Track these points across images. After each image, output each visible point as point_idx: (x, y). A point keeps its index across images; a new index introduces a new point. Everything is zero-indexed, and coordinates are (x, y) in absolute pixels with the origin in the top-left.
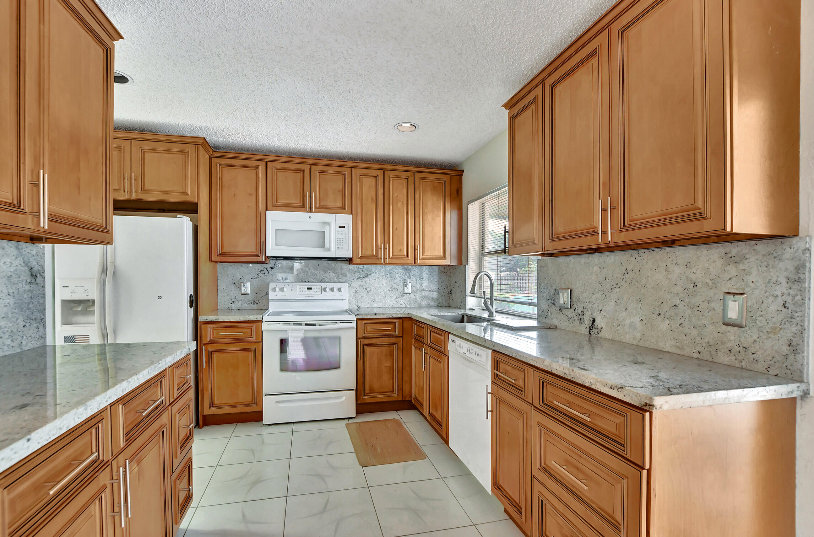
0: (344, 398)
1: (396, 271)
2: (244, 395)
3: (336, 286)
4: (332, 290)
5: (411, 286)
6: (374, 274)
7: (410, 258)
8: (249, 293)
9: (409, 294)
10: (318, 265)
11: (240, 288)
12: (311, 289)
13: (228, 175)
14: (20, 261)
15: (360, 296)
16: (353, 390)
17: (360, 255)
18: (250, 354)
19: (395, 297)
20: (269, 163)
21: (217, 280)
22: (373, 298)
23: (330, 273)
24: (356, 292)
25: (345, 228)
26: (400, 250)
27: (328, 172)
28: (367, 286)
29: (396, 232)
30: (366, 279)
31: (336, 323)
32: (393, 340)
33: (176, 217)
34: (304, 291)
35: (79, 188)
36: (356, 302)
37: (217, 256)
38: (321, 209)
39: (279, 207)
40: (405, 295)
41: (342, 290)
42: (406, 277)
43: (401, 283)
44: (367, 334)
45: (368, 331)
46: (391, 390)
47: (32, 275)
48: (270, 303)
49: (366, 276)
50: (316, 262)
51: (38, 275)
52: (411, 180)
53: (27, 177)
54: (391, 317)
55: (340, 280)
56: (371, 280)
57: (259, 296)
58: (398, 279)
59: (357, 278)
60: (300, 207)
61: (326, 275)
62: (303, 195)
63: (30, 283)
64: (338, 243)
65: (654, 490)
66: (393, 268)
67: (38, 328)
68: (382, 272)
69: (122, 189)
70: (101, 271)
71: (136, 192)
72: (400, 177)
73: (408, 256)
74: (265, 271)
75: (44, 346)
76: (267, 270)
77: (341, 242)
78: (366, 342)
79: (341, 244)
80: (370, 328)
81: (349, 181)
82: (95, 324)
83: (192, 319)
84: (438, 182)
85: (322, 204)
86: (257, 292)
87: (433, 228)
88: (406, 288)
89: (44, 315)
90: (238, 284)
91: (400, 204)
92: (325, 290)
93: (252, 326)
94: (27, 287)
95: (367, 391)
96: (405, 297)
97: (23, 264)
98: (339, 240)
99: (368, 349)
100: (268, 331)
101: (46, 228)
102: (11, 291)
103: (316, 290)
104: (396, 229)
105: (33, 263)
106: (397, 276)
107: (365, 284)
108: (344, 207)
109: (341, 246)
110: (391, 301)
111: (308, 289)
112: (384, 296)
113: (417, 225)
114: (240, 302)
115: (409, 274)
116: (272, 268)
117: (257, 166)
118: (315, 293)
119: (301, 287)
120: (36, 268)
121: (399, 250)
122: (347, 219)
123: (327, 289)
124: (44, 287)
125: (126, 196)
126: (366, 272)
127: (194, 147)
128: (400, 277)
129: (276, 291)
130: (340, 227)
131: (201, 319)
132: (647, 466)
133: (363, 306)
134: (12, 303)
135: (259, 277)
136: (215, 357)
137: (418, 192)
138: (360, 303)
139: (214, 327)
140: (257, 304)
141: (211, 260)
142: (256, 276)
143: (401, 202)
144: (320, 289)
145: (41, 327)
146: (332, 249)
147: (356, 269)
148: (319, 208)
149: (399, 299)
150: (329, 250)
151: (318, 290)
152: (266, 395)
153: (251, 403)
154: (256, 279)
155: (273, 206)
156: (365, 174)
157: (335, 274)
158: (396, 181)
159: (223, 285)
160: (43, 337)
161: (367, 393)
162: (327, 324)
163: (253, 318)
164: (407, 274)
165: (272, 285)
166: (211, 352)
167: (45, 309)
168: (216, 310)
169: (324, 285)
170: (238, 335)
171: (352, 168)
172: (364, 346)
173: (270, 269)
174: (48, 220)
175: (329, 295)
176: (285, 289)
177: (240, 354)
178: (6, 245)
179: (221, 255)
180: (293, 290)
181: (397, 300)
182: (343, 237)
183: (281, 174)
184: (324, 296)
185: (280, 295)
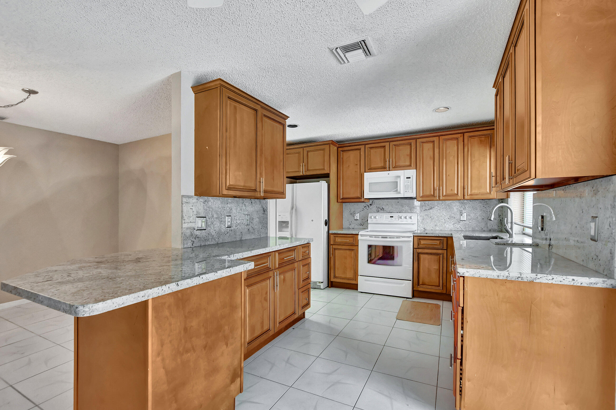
0: (404, 285)
1: (454, 204)
2: (349, 275)
3: (409, 215)
4: (406, 218)
5: (467, 216)
6: (437, 207)
7: (459, 195)
8: (359, 219)
9: (465, 221)
10: (398, 202)
11: (354, 216)
12: (393, 217)
13: (346, 155)
14: (260, 206)
15: (426, 222)
16: (410, 280)
17: (421, 195)
18: (353, 252)
19: (453, 223)
20: (366, 146)
21: (343, 212)
22: (436, 223)
23: (405, 207)
24: (423, 219)
25: (410, 178)
26: (452, 190)
27: (400, 145)
28: (431, 215)
29: (448, 177)
30: (431, 211)
31: (399, 238)
32: (440, 251)
33: (319, 182)
34: (388, 218)
35: (274, 180)
36: (423, 226)
37: (340, 199)
38: (396, 167)
39: (372, 169)
40: (461, 221)
41: (412, 218)
42: (462, 209)
43: (458, 213)
44: (420, 246)
45: (421, 244)
46: (438, 285)
47: (264, 211)
48: (369, 225)
49: (430, 209)
50: (397, 201)
51: (266, 211)
52: (461, 139)
53: (258, 180)
54: (438, 235)
55: (412, 211)
56: (434, 211)
57: (363, 221)
58: (455, 210)
59: (424, 210)
60: (383, 168)
61: (403, 208)
62: (385, 161)
63: (263, 214)
64: (406, 188)
65: (466, 319)
66: (451, 202)
67: (265, 230)
68: (443, 206)
69: (300, 171)
70: (291, 208)
71: (305, 171)
72: (452, 139)
73: (458, 194)
74: (367, 207)
75: (267, 237)
76: (368, 206)
77: (408, 187)
78: (420, 251)
79: (408, 189)
80: (422, 242)
81: (414, 148)
82: (288, 232)
83: (327, 232)
84: (485, 137)
85: (397, 165)
86: (363, 219)
87: (480, 172)
88: (462, 217)
89: (267, 225)
90: (353, 214)
91: (451, 158)
92: (401, 218)
93: (354, 237)
94: (262, 215)
95: (421, 283)
96: (461, 223)
97: (261, 207)
98: (406, 186)
99: (422, 256)
100: (361, 240)
101: (263, 195)
102: (258, 216)
103: (395, 218)
104: (449, 175)
105: (264, 207)
106: (455, 208)
107: (430, 214)
108: (410, 165)
109: (408, 190)
110: (449, 225)
111: (391, 217)
112: (444, 222)
113: (466, 171)
114: (354, 224)
115: (465, 206)
116: (371, 205)
117: (360, 149)
118: (395, 220)
119: (387, 216)
120: (265, 208)
121: (450, 190)
122: (412, 173)
123: (402, 217)
124: (267, 215)
125: (301, 174)
126: (431, 206)
127: (328, 146)
128: (457, 209)
129: (372, 218)
130: (407, 178)
131: (330, 232)
132: (462, 305)
133: (428, 229)
134: (258, 220)
135: (364, 210)
136: (337, 251)
137: (467, 146)
138: (426, 226)
139: (336, 237)
140: (363, 225)
141: (337, 202)
142: (362, 210)
143: (453, 156)
144: (398, 217)
145: (266, 229)
146: (402, 192)
147: (423, 204)
148: (394, 167)
149: (456, 224)
150: (400, 193)
151: (397, 218)
152: (360, 275)
153: (352, 279)
154: (362, 211)
155: (368, 169)
156: (425, 142)
157: (409, 207)
158: (448, 143)
159: (346, 214)
160: (267, 233)
161: (420, 285)
162: (394, 238)
163: (354, 232)
164: (463, 207)
165: (370, 215)
166: (335, 249)
167: (267, 223)
168: (342, 228)
169: (400, 214)
170: (347, 241)
171: (416, 139)
172: (419, 254)
173: (370, 205)
174: (264, 193)
175: (404, 221)
176: (377, 217)
177: (348, 252)
178: (256, 201)
179: (342, 199)
180: (381, 217)
181: (455, 225)
182: (409, 184)
183: (373, 151)
184: (399, 221)
185: (374, 221)
